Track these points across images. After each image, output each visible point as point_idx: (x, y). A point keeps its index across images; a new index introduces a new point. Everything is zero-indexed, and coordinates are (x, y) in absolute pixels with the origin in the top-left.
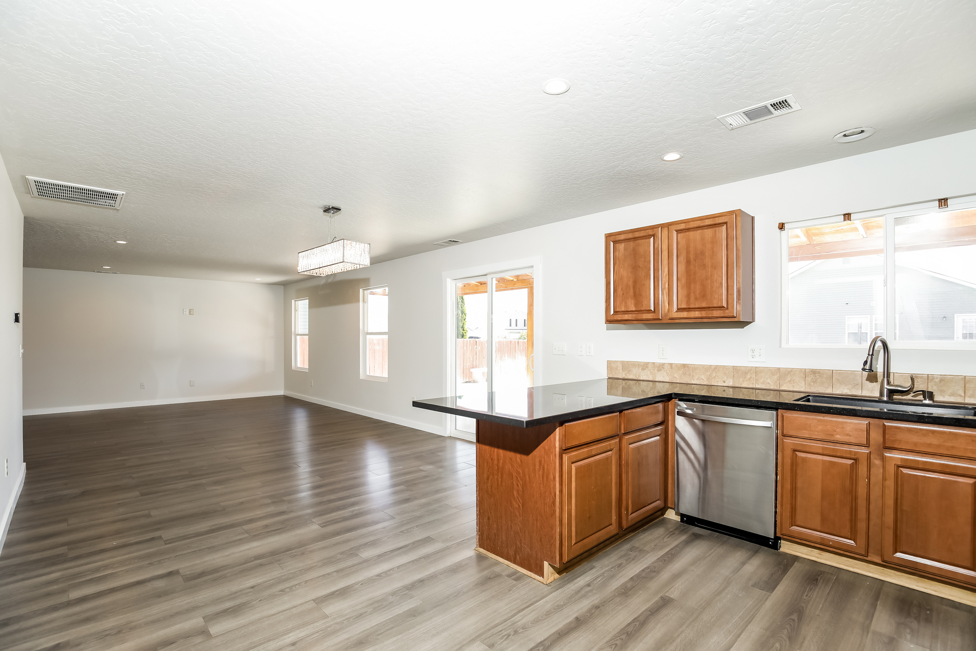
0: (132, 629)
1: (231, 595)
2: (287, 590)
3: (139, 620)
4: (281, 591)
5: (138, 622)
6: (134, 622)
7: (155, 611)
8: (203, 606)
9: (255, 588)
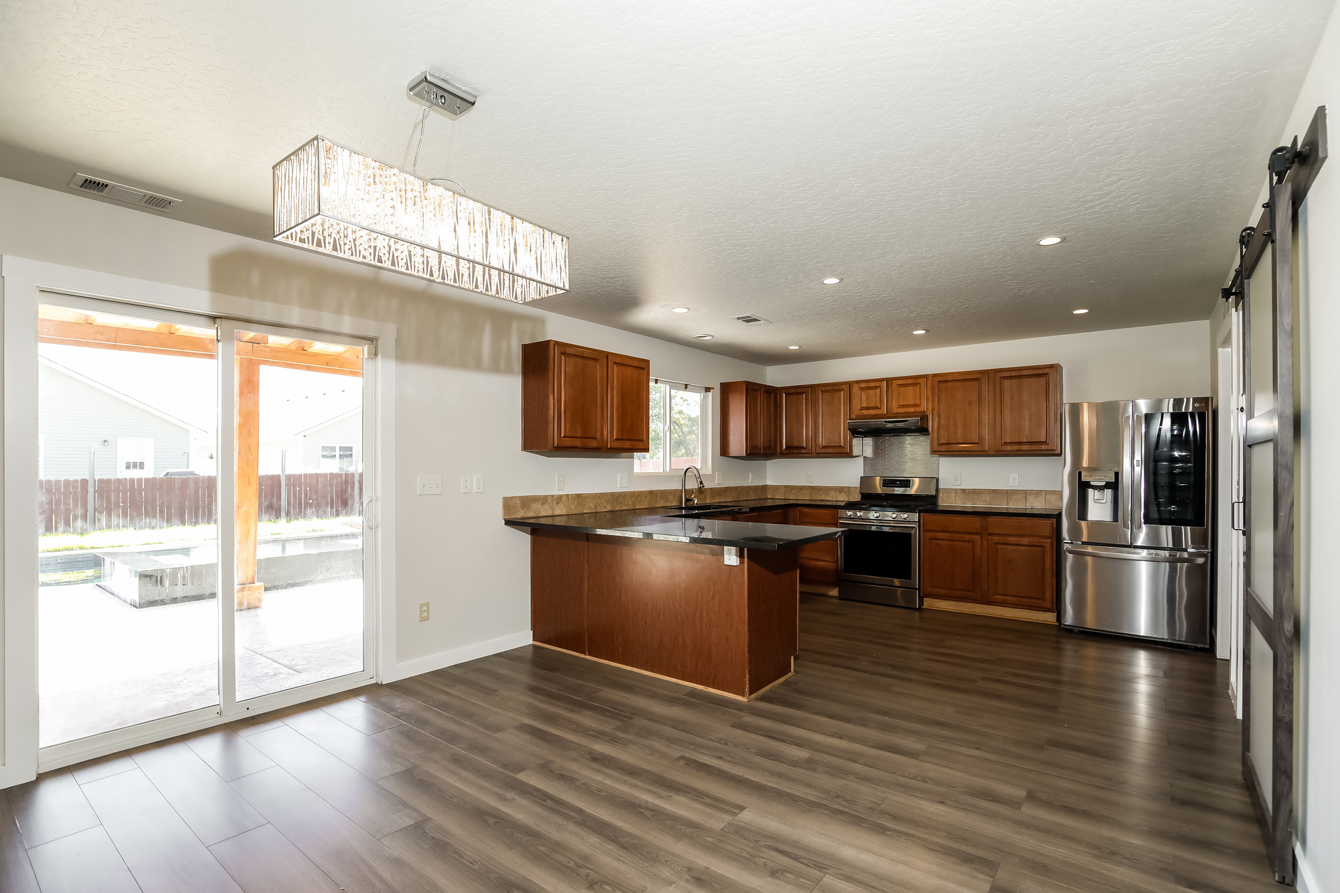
0: (1097, 847)
1: (970, 811)
2: (919, 779)
3: (1085, 852)
4: (925, 782)
5: (1087, 850)
6: (1092, 854)
7: (1062, 851)
8: (1009, 820)
9: (940, 800)
